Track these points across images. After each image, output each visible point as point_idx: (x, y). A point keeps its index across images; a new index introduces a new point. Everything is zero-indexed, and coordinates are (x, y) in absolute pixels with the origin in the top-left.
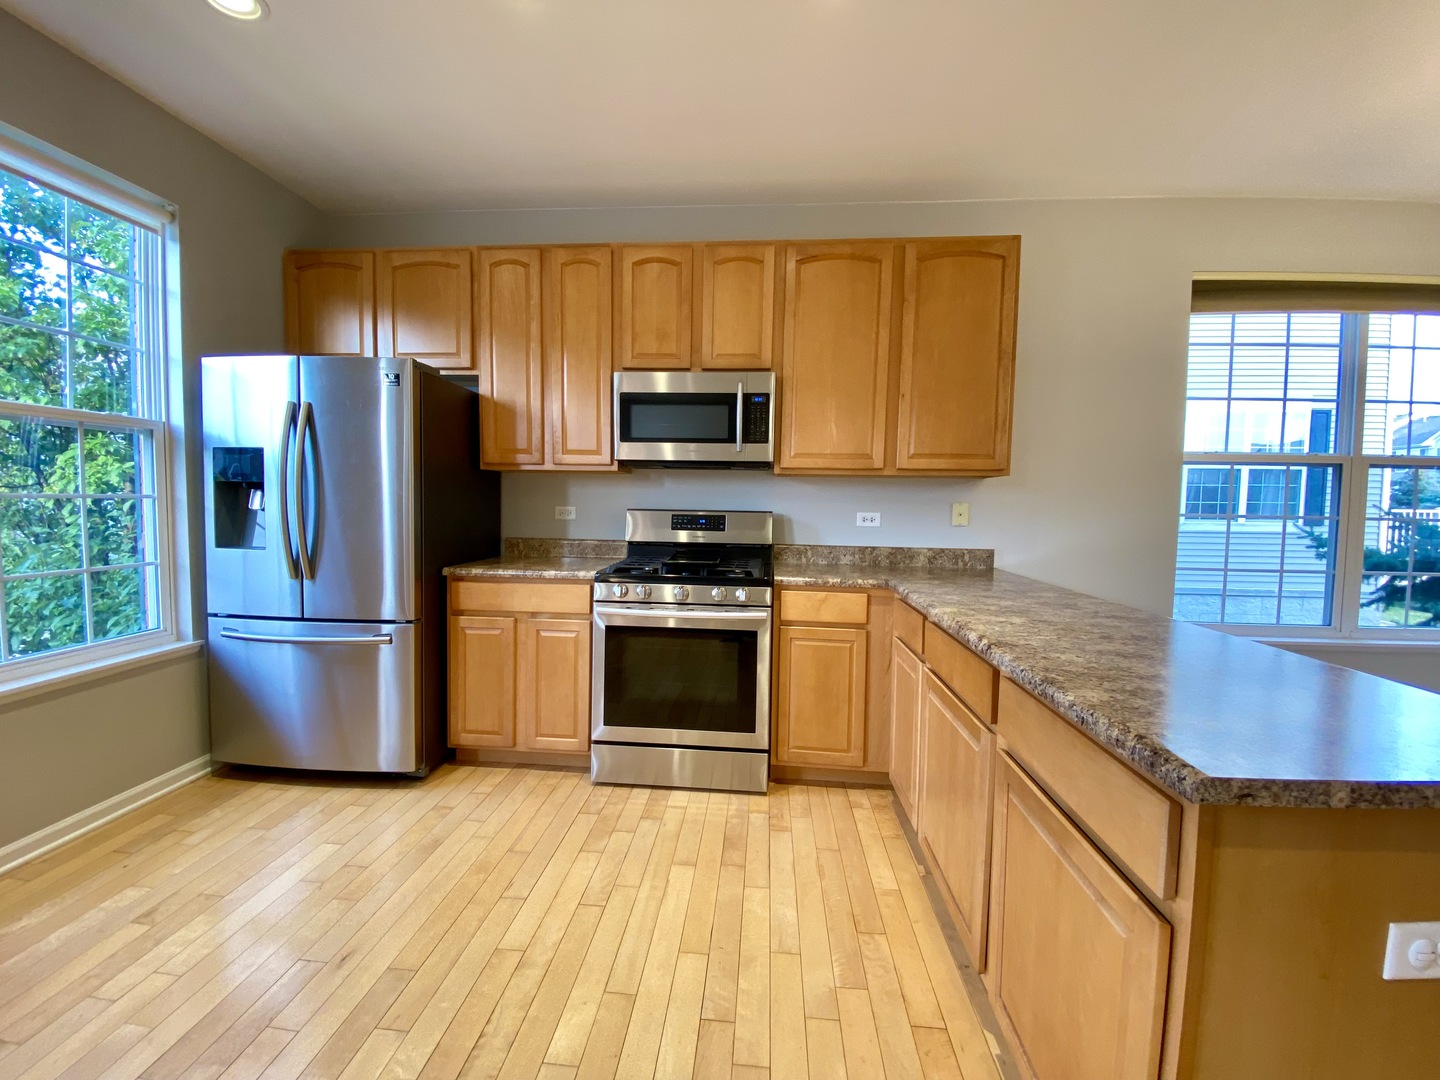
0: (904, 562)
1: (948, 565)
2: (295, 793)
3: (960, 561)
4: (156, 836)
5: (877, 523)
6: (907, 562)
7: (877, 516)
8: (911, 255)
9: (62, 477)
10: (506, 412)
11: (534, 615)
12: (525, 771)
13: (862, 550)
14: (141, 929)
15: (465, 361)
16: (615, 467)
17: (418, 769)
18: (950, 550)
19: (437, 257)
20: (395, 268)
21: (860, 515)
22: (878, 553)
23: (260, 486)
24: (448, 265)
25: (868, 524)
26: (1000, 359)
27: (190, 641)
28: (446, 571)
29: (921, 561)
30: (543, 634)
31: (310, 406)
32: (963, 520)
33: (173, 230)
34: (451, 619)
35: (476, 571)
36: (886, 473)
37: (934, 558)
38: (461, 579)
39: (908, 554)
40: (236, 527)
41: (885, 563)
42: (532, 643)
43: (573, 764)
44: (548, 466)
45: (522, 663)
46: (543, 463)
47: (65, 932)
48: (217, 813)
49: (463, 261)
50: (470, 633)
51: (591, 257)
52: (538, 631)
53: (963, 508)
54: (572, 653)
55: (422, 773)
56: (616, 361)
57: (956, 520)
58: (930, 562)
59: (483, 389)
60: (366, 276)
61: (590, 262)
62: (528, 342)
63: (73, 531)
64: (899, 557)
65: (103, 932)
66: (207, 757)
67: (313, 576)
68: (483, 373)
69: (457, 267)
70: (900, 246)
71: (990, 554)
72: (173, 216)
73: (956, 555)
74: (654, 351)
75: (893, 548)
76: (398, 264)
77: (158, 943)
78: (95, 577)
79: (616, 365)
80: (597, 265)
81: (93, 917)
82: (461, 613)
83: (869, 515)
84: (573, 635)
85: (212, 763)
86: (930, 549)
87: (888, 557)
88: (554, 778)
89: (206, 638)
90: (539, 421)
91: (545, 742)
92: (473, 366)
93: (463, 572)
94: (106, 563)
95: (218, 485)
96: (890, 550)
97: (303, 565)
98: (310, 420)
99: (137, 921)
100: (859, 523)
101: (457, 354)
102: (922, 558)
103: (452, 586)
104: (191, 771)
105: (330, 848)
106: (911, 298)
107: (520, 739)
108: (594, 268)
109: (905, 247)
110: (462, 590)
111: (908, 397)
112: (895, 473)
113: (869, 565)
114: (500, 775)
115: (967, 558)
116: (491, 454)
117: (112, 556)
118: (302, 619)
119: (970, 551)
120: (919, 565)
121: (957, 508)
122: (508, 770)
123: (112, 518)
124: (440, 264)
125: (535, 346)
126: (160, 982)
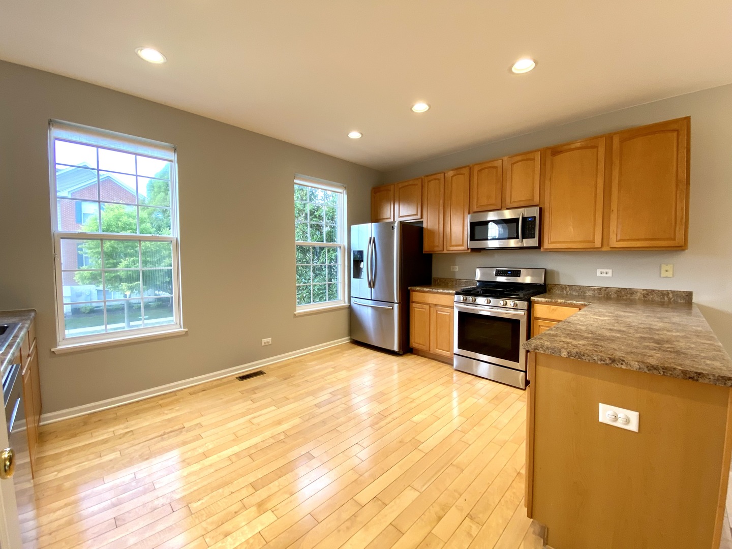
0: (627, 296)
1: (657, 299)
2: (368, 351)
3: (665, 297)
4: (338, 353)
5: (610, 275)
6: (629, 296)
7: (610, 271)
8: (616, 141)
9: (323, 257)
10: (432, 233)
11: (436, 305)
12: (433, 360)
13: (600, 289)
14: (332, 370)
15: (419, 217)
16: (470, 251)
17: (399, 351)
18: (659, 291)
19: (411, 182)
20: (400, 188)
21: (599, 271)
22: (610, 290)
23: (362, 261)
24: (415, 185)
25: (604, 275)
26: (677, 185)
27: (347, 304)
28: (409, 288)
29: (638, 296)
30: (438, 312)
31: (374, 238)
32: (670, 274)
33: (345, 192)
34: (411, 304)
35: (418, 288)
36: (604, 249)
37: (647, 294)
38: (414, 291)
39: (631, 292)
40: (357, 273)
41: (614, 296)
42: (435, 314)
43: (448, 362)
44: (445, 251)
45: (432, 322)
46: (443, 250)
47: (319, 367)
48: (350, 351)
49: (419, 183)
50: (417, 311)
51: (462, 172)
52: (437, 311)
53: (669, 267)
54: (448, 320)
55: (401, 353)
56: (471, 208)
57: (664, 274)
58: (644, 297)
59: (425, 225)
60: (391, 193)
61: (461, 174)
62: (439, 208)
63: (324, 273)
64: (623, 293)
65: (326, 368)
66: (349, 337)
67: (374, 288)
68: (424, 220)
69: (417, 185)
70: (609, 137)
71: (689, 295)
72: (345, 188)
73: (663, 294)
74: (486, 204)
75: (619, 288)
76: (400, 187)
77: (336, 372)
78: (329, 285)
79: (471, 211)
80: (464, 174)
81: (324, 365)
82: (414, 302)
83: (604, 271)
84: (448, 314)
85: (351, 339)
86: (644, 290)
87: (616, 293)
88: (441, 364)
89: (350, 303)
90: (442, 235)
91: (439, 351)
92: (422, 218)
93: (414, 288)
94: (331, 281)
95: (354, 260)
96: (618, 289)
97: (372, 284)
98: (374, 242)
99: (332, 368)
100: (599, 274)
101: (417, 215)
102: (639, 294)
103: (411, 293)
104: (345, 340)
105: (374, 365)
106: (616, 161)
107: (431, 349)
108: (463, 176)
109: (612, 137)
110: (414, 295)
111: (615, 211)
112: (609, 249)
113: (604, 297)
114: (423, 360)
115: (671, 295)
116: (426, 248)
117: (333, 280)
118: (371, 300)
119: (673, 292)
120: (637, 298)
121: (664, 267)
122: (427, 359)
123: (333, 269)
124: (413, 185)
125: (441, 208)
126: (335, 379)
